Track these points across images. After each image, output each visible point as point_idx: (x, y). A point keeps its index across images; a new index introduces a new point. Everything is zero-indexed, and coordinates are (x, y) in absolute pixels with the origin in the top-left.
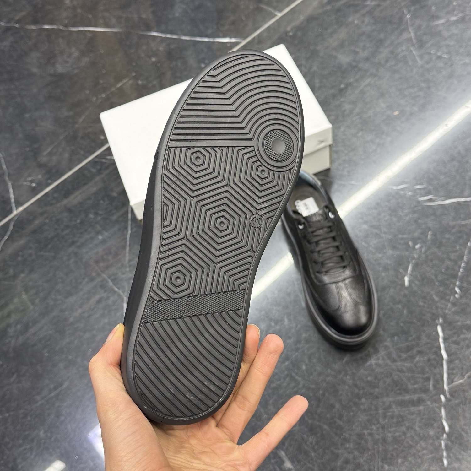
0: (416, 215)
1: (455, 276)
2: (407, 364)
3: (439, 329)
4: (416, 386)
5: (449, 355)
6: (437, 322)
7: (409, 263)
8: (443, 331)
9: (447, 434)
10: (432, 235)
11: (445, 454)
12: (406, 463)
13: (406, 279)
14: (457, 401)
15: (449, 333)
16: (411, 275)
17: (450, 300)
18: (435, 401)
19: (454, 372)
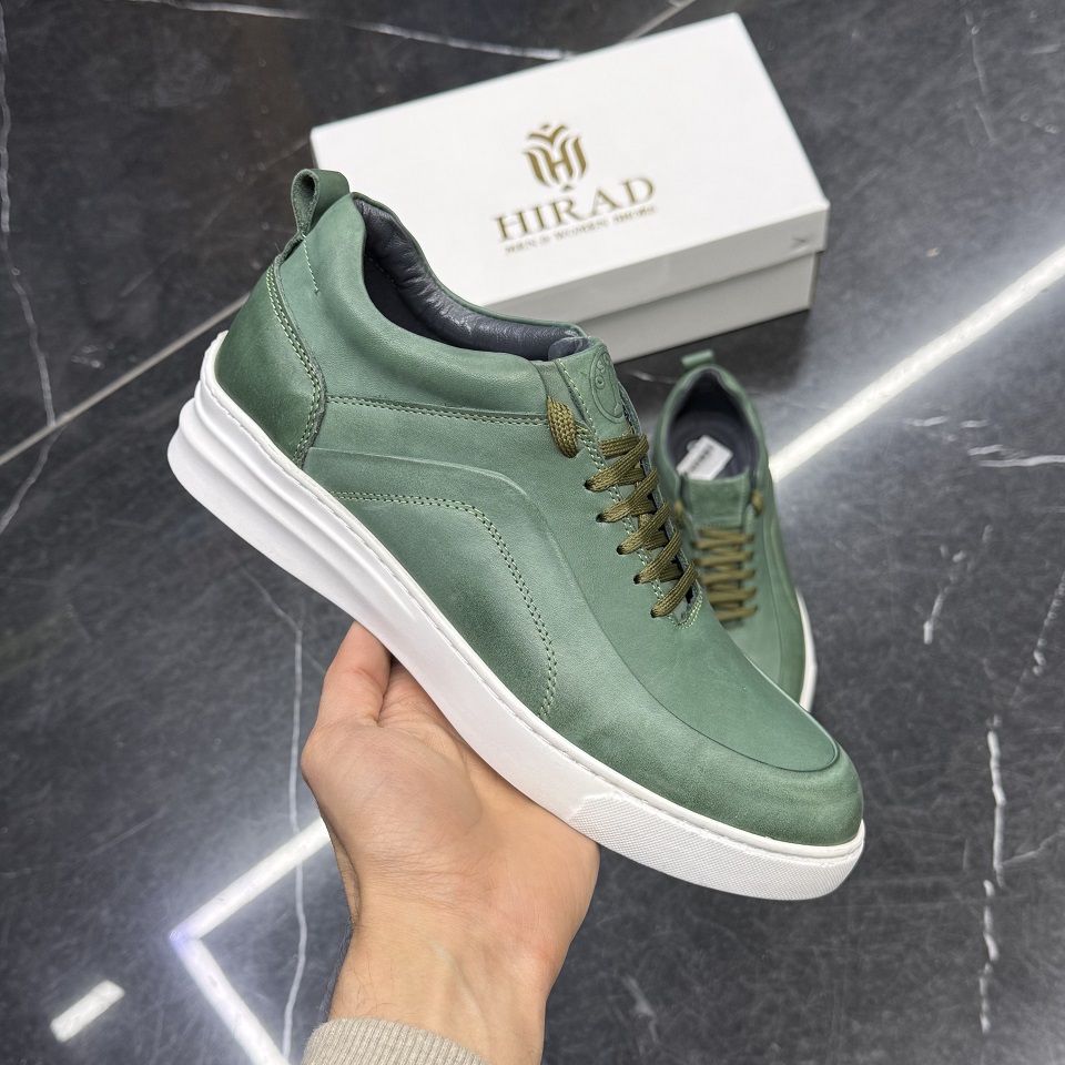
0: (959, 488)
1: (1036, 628)
2: (918, 812)
3: (992, 740)
4: (931, 859)
5: (1008, 796)
6: (988, 723)
7: (936, 592)
8: (1001, 744)
9: (994, 965)
10: (993, 532)
11: (985, 1006)
12: (899, 1020)
13: (928, 628)
14: (1019, 896)
15: (1013, 748)
16: (939, 620)
17: (1021, 679)
18: (972, 894)
19: (1018, 833)
